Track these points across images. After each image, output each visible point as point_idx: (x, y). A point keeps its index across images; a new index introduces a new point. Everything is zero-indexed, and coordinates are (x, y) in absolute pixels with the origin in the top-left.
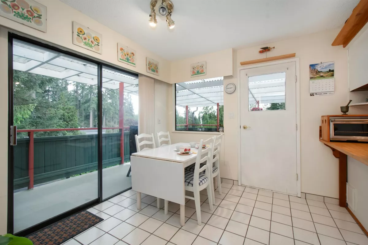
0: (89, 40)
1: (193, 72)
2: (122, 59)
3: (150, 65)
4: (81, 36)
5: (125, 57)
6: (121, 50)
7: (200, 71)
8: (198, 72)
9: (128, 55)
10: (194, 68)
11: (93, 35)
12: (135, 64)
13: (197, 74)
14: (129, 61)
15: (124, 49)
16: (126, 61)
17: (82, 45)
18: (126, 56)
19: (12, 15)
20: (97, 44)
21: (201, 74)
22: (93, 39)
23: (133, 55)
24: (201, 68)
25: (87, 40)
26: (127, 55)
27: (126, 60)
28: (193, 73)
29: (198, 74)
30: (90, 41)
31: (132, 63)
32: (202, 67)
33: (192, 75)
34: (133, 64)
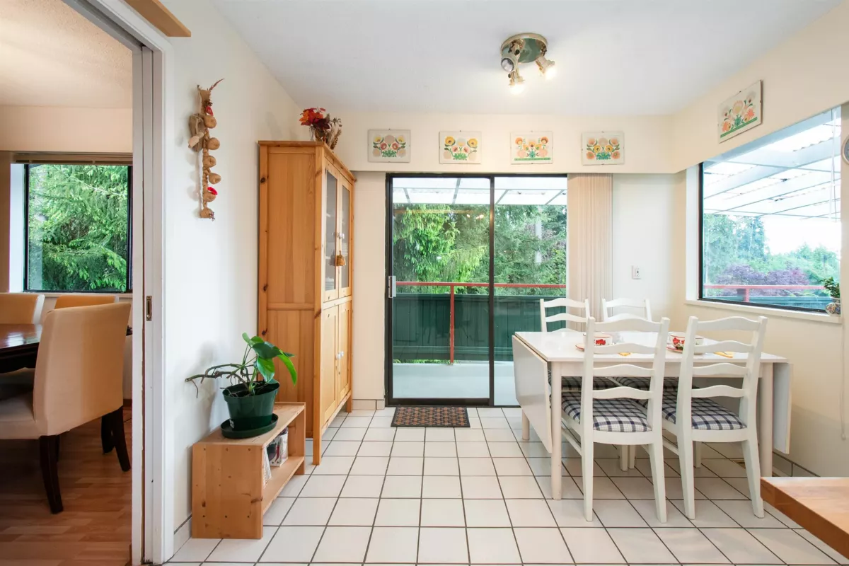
0: (461, 149)
1: (725, 126)
2: (519, 158)
3: (592, 148)
4: (449, 148)
5: (527, 152)
6: (517, 143)
7: (742, 118)
8: (738, 121)
9: (532, 146)
10: (726, 115)
11: (468, 139)
12: (549, 159)
13: (736, 129)
14: (536, 157)
15: (523, 138)
16: (529, 159)
17: (452, 160)
18: (527, 149)
19: (381, 158)
20: (473, 149)
21: (747, 123)
22: (467, 145)
23: (544, 141)
24: (746, 108)
25: (459, 149)
26: (530, 148)
27: (529, 157)
28: (724, 129)
29: (739, 128)
30: (463, 149)
31: (542, 159)
32: (750, 101)
33: (722, 136)
34: (545, 159)
